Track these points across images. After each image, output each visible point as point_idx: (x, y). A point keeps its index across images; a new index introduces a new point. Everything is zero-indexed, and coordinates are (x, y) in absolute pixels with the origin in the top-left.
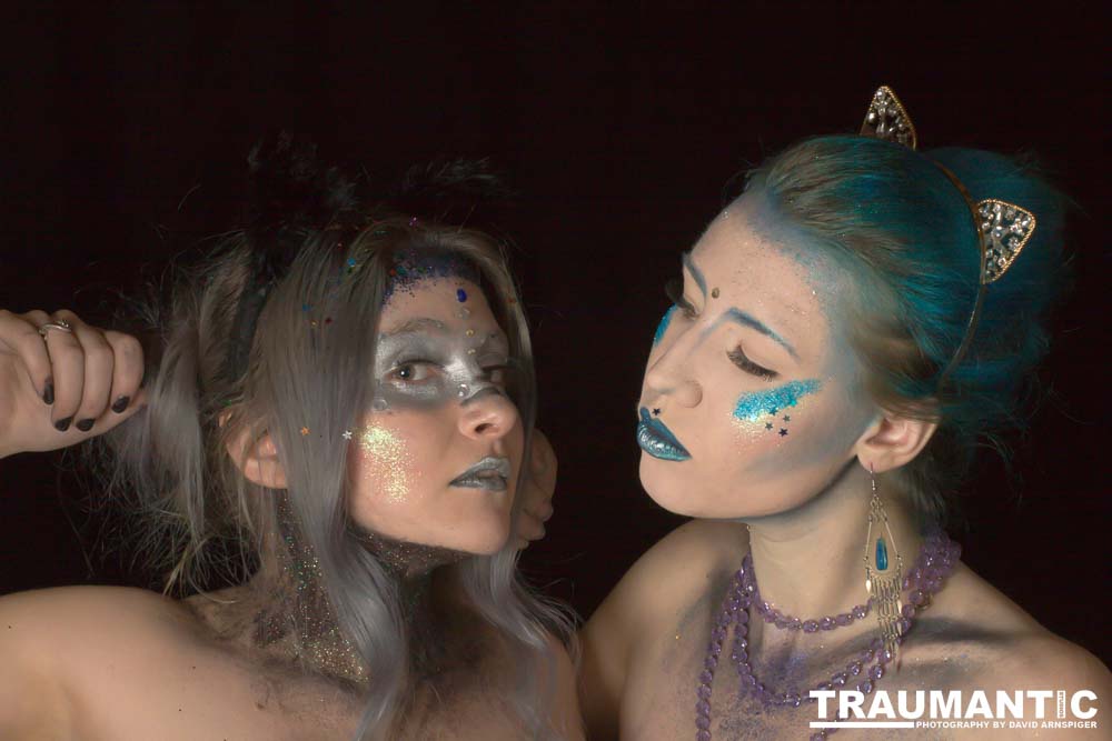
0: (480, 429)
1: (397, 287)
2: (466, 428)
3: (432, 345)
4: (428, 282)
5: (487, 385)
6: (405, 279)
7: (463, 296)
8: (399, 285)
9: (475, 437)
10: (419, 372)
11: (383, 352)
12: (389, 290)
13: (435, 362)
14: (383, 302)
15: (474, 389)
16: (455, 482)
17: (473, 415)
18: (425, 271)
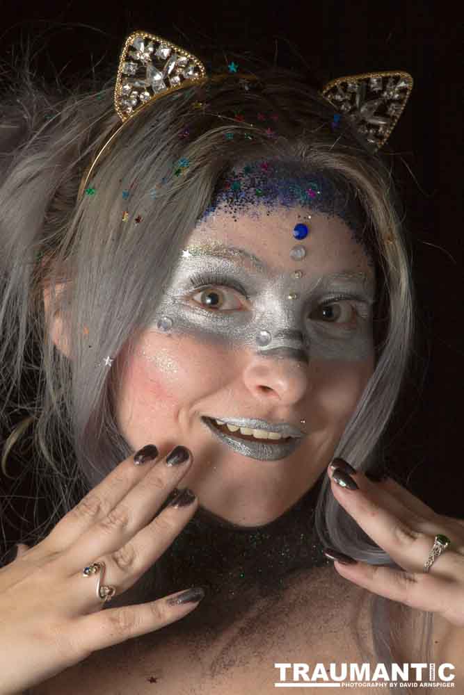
0: (265, 389)
1: (223, 204)
2: (251, 381)
4: (262, 209)
5: (296, 344)
6: (236, 196)
7: (302, 231)
8: (225, 203)
9: (258, 396)
10: (228, 300)
14: (200, 216)
15: (280, 343)
17: (261, 371)
18: (265, 194)
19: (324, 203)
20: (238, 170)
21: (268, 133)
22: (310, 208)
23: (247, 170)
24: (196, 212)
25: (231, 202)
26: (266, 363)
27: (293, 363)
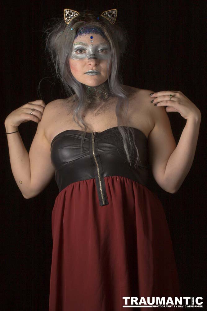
1: (78, 35)
3: (84, 47)
4: (85, 35)
5: (94, 56)
6: (80, 33)
7: (92, 38)
9: (89, 66)
10: (83, 51)
11: (76, 46)
12: (76, 35)
13: (85, 50)
15: (91, 56)
16: (86, 73)
17: (88, 62)
18: (85, 32)
19: (96, 32)
20: (81, 29)
21: (85, 22)
22: (93, 33)
23: (82, 29)
24: (74, 37)
25: (80, 34)
26: (89, 60)
27: (93, 59)
